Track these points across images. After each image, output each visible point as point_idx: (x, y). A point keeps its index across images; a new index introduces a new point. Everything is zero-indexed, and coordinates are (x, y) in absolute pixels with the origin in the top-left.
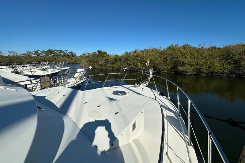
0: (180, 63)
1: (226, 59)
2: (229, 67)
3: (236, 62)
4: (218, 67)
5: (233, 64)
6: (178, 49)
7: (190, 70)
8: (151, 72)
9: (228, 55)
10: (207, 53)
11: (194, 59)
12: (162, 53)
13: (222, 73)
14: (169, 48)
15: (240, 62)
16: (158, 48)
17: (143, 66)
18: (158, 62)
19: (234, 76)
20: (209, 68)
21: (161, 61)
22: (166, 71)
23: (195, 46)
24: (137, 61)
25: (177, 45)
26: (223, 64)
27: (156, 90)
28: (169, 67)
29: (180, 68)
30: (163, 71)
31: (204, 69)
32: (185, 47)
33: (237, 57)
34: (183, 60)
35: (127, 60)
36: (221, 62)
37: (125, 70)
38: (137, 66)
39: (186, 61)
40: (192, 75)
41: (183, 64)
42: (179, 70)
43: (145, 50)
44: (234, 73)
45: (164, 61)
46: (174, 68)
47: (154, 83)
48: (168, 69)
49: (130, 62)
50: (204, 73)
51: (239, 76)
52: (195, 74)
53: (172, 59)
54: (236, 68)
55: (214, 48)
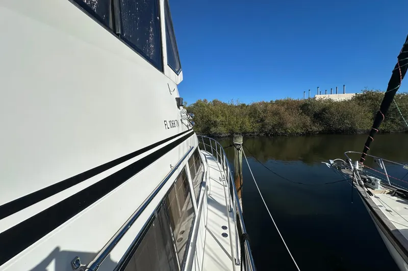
0: (212, 124)
1: (255, 117)
2: (258, 125)
3: (262, 120)
4: (248, 126)
5: (260, 122)
6: (208, 106)
7: (222, 130)
9: (256, 113)
10: (237, 110)
11: (226, 117)
13: (253, 133)
14: (196, 105)
19: (262, 134)
20: (241, 128)
23: (226, 102)
25: (205, 101)
26: (253, 123)
29: (213, 130)
31: (237, 130)
32: (215, 103)
34: (215, 120)
36: (251, 121)
39: (218, 120)
40: (226, 136)
41: (215, 124)
42: (212, 132)
44: (262, 131)
46: (206, 130)
51: (267, 134)
52: (229, 136)
53: (202, 118)
54: (263, 126)
55: (244, 105)
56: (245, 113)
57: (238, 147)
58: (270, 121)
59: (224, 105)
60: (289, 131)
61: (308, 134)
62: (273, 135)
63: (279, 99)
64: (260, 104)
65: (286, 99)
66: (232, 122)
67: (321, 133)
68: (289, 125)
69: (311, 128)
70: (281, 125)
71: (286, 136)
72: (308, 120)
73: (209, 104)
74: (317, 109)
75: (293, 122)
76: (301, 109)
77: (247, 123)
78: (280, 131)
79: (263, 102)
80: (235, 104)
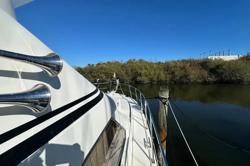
0: (138, 74)
1: (167, 71)
2: (170, 76)
3: (173, 73)
4: (163, 77)
5: (171, 74)
6: (136, 63)
7: (145, 80)
8: (118, 81)
9: (168, 68)
10: (155, 66)
11: (148, 70)
12: (123, 66)
13: (166, 81)
14: (129, 62)
15: (174, 73)
16: (120, 62)
17: (108, 78)
18: (121, 74)
19: (172, 82)
20: (158, 77)
21: (123, 73)
22: (128, 81)
23: (148, 61)
24: (101, 73)
25: (134, 59)
26: (166, 74)
27: (123, 94)
28: (130, 78)
29: (139, 79)
30: (126, 81)
31: (155, 79)
32: (141, 61)
33: (173, 69)
34: (140, 72)
35: (91, 73)
36: (165, 73)
37: (98, 81)
38: (102, 78)
39: (143, 72)
40: (148, 83)
41: (140, 75)
42: (138, 80)
43: (108, 63)
44: (173, 80)
45: (126, 73)
46: (134, 78)
47: (121, 89)
48: (130, 79)
49: (95, 74)
50: (155, 81)
51: (175, 82)
52: (149, 83)
53: (132, 71)
54: (173, 77)
55: (160, 62)
56: (161, 68)
57: (163, 101)
58: (178, 74)
59: (147, 62)
60: (192, 81)
61: (205, 83)
62: (180, 83)
63: (184, 59)
64: (171, 62)
65: (189, 58)
66: (152, 74)
67: (215, 83)
68: (192, 77)
69: (208, 79)
70: (186, 76)
71: (190, 84)
72: (206, 73)
73: (137, 62)
74: (212, 66)
75: (194, 74)
76: (201, 66)
77: (162, 75)
78: (185, 80)
79: (174, 60)
80: (154, 61)
